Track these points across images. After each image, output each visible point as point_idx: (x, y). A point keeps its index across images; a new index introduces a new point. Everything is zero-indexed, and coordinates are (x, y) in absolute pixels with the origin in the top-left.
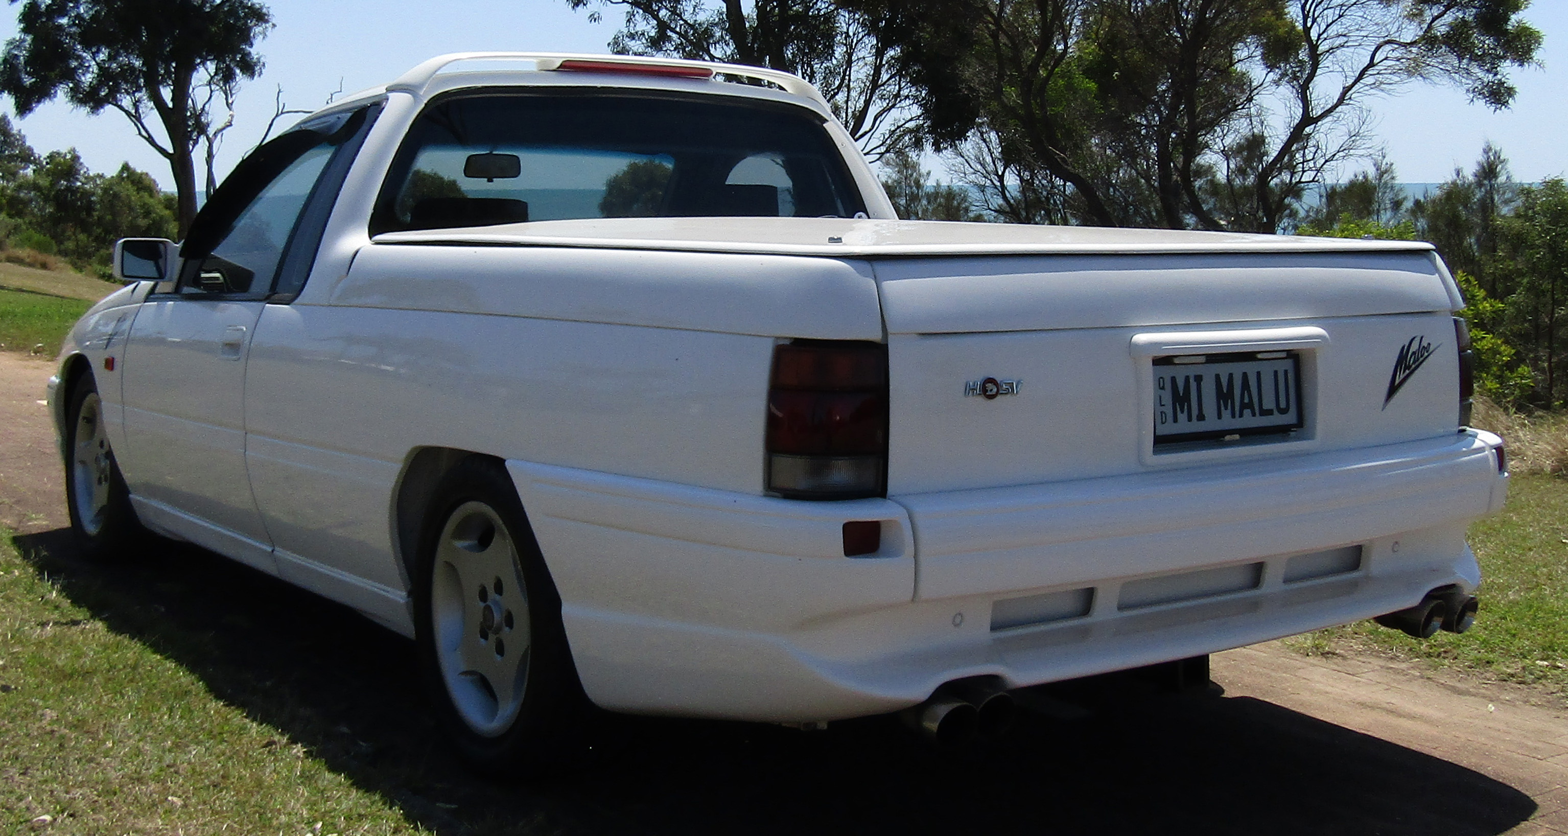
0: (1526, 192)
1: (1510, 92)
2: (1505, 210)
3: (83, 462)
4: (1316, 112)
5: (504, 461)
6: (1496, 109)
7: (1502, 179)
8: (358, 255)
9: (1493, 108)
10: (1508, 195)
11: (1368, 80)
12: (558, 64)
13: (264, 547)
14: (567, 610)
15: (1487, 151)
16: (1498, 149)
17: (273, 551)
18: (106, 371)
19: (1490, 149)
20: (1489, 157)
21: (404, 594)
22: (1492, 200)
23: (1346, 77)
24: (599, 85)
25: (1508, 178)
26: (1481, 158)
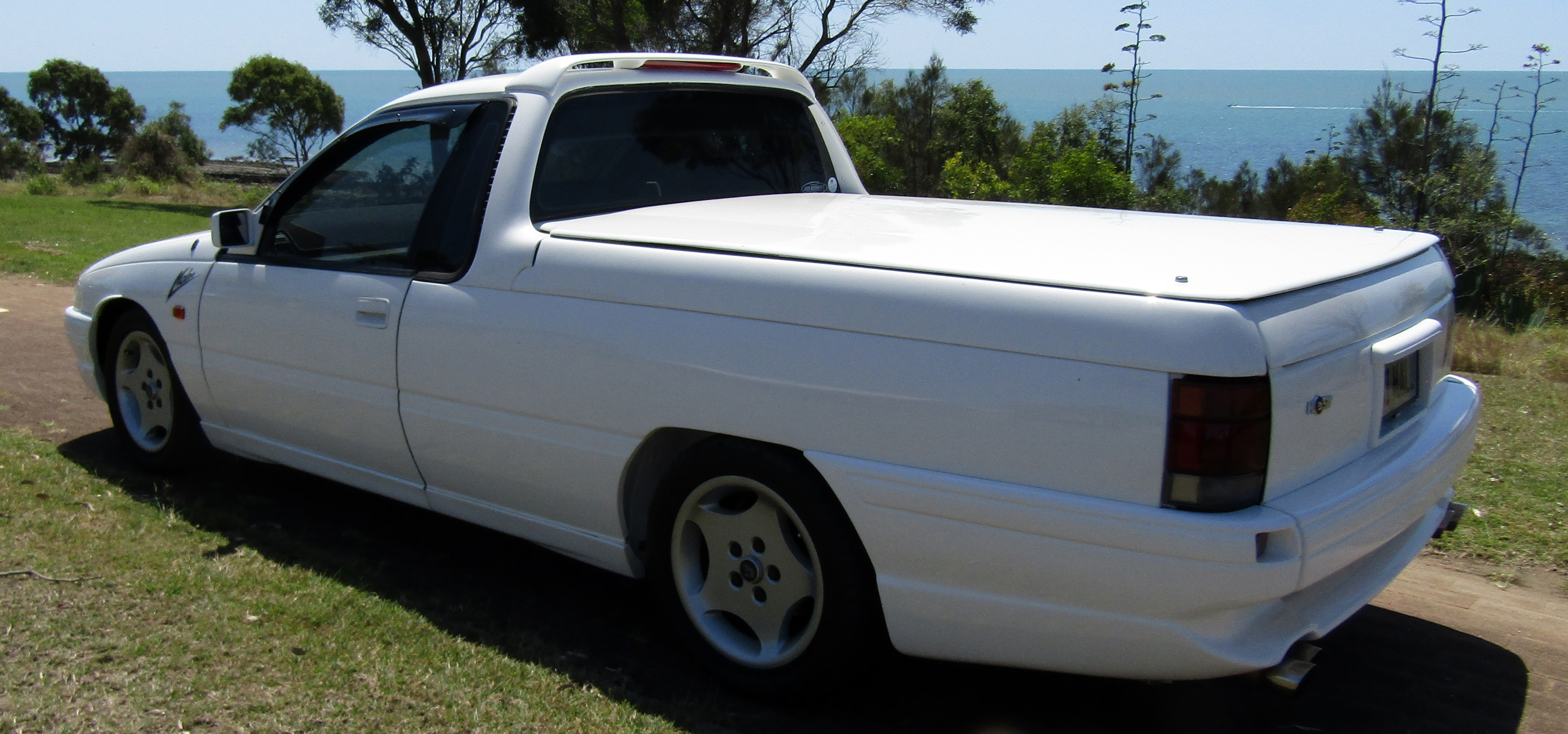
0: (956, 91)
1: (973, 20)
2: (940, 102)
3: (126, 388)
4: (831, 35)
5: (802, 452)
6: (963, 33)
7: (940, 80)
8: (540, 247)
9: (960, 32)
10: (943, 92)
11: (868, 11)
12: (642, 64)
13: (416, 485)
14: (883, 580)
15: (933, 59)
16: (941, 59)
17: (425, 488)
18: (174, 319)
19: (935, 59)
20: (934, 64)
21: (622, 540)
22: (932, 94)
23: (852, 8)
24: (670, 81)
25: (944, 80)
26: (928, 64)
